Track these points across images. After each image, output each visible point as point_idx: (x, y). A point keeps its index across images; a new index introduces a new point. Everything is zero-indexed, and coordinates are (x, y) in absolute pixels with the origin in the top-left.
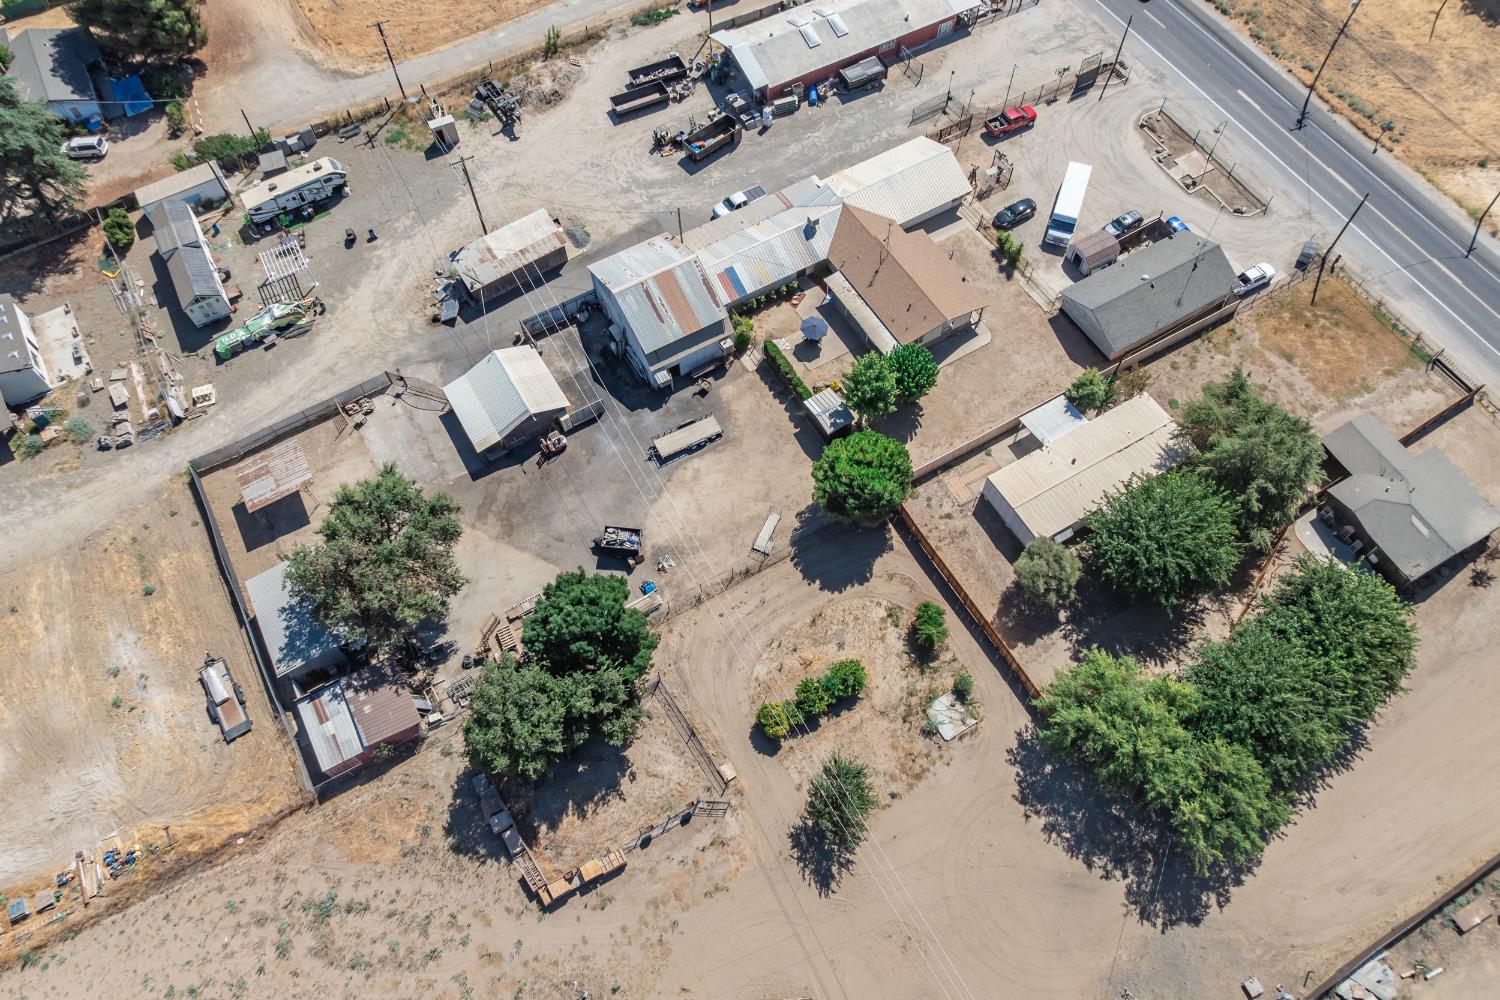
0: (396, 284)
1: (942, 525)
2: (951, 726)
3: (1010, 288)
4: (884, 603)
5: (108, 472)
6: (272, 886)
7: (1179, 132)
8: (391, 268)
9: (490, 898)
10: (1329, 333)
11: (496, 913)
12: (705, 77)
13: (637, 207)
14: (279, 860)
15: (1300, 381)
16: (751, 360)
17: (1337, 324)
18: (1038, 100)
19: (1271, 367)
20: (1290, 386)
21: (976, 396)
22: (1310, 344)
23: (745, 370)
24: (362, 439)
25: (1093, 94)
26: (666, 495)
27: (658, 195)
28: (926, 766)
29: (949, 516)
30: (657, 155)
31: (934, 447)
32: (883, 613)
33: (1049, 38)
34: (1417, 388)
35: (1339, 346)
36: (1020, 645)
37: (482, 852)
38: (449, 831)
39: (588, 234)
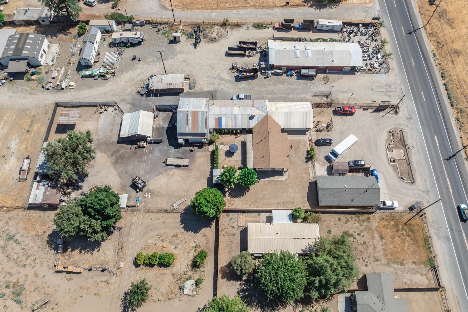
0: (136, 77)
1: (230, 228)
2: (188, 290)
3: (305, 165)
4: (197, 242)
5: (40, 94)
6: (4, 225)
7: (402, 141)
8: (138, 71)
9: (46, 260)
10: (403, 237)
11: (45, 264)
12: (261, 53)
13: (214, 84)
14: (10, 218)
15: (380, 247)
16: (211, 148)
17: (408, 236)
18: (361, 107)
19: (373, 238)
20: (375, 248)
21: (269, 195)
22: (393, 237)
23: (208, 150)
24: (99, 117)
25: (382, 113)
26: (161, 175)
27: (222, 84)
28: (173, 297)
29: (233, 227)
30: (230, 71)
31: (245, 204)
32: (194, 245)
33: (381, 87)
34: (420, 274)
35: (403, 243)
36: (226, 279)
37: (53, 247)
38: (49, 236)
39: (195, 87)
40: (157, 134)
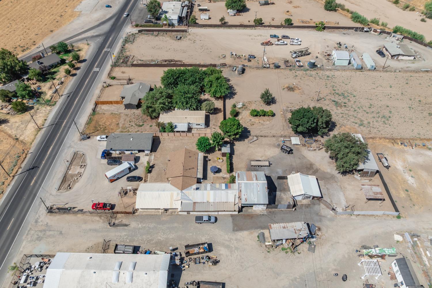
2: (240, 104)
10: (103, 125)
15: (122, 120)
19: (124, 124)
20: (125, 120)
22: (110, 125)
24: (346, 202)
34: (104, 110)
35: (105, 122)
39: (258, 237)
40: (284, 186)
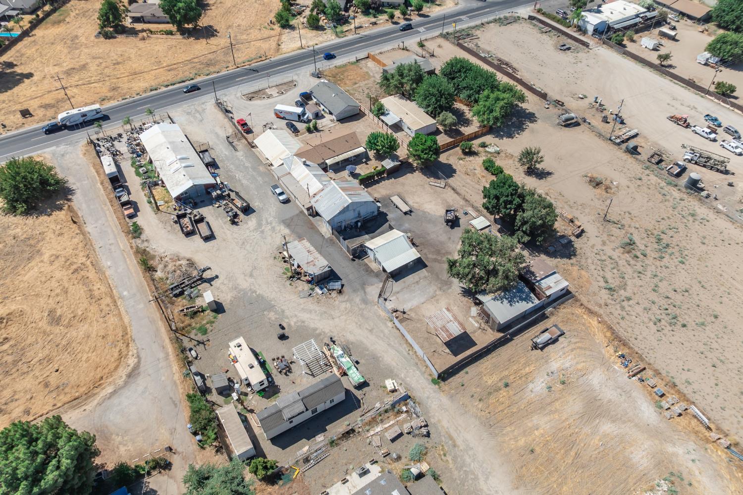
4: (457, 161)
6: (610, 307)
7: (255, 93)
8: (305, 316)
9: (587, 245)
11: (590, 243)
13: (273, 228)
14: (600, 306)
17: (343, 75)
18: (231, 120)
22: (350, 80)
24: (411, 310)
26: (425, 210)
27: (267, 221)
30: (241, 223)
32: (461, 161)
34: (366, 64)
37: (572, 249)
38: (570, 259)
